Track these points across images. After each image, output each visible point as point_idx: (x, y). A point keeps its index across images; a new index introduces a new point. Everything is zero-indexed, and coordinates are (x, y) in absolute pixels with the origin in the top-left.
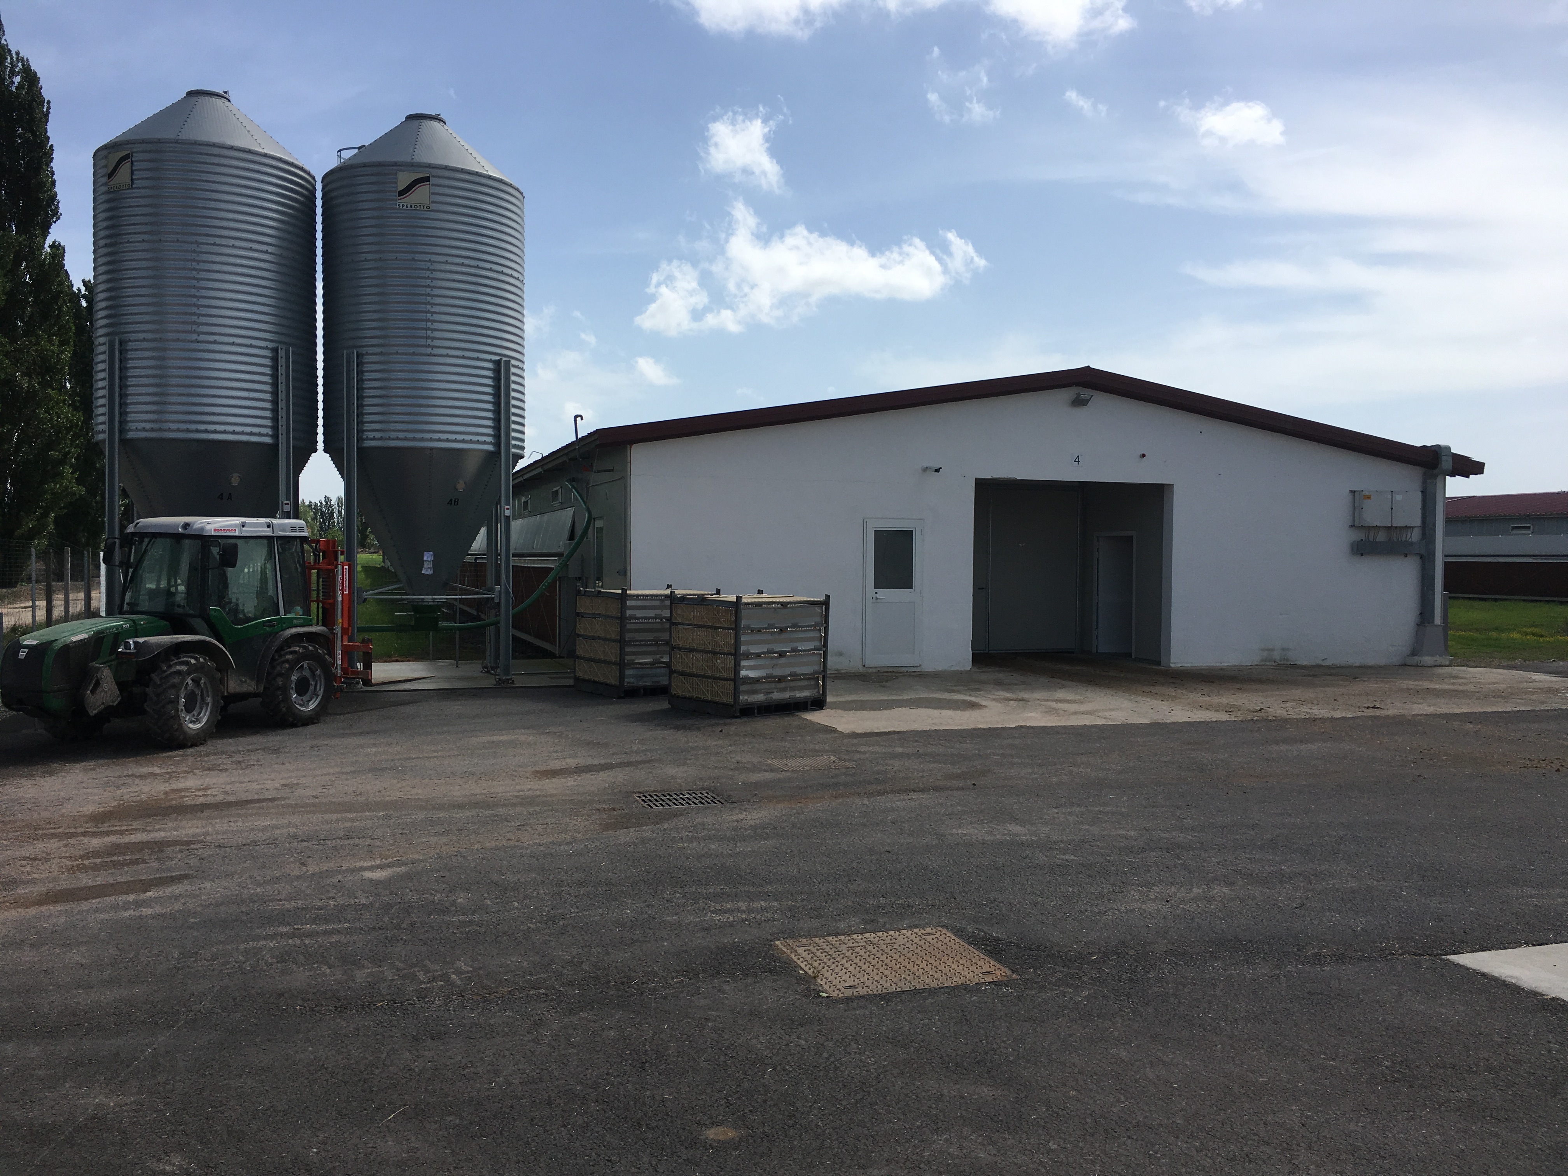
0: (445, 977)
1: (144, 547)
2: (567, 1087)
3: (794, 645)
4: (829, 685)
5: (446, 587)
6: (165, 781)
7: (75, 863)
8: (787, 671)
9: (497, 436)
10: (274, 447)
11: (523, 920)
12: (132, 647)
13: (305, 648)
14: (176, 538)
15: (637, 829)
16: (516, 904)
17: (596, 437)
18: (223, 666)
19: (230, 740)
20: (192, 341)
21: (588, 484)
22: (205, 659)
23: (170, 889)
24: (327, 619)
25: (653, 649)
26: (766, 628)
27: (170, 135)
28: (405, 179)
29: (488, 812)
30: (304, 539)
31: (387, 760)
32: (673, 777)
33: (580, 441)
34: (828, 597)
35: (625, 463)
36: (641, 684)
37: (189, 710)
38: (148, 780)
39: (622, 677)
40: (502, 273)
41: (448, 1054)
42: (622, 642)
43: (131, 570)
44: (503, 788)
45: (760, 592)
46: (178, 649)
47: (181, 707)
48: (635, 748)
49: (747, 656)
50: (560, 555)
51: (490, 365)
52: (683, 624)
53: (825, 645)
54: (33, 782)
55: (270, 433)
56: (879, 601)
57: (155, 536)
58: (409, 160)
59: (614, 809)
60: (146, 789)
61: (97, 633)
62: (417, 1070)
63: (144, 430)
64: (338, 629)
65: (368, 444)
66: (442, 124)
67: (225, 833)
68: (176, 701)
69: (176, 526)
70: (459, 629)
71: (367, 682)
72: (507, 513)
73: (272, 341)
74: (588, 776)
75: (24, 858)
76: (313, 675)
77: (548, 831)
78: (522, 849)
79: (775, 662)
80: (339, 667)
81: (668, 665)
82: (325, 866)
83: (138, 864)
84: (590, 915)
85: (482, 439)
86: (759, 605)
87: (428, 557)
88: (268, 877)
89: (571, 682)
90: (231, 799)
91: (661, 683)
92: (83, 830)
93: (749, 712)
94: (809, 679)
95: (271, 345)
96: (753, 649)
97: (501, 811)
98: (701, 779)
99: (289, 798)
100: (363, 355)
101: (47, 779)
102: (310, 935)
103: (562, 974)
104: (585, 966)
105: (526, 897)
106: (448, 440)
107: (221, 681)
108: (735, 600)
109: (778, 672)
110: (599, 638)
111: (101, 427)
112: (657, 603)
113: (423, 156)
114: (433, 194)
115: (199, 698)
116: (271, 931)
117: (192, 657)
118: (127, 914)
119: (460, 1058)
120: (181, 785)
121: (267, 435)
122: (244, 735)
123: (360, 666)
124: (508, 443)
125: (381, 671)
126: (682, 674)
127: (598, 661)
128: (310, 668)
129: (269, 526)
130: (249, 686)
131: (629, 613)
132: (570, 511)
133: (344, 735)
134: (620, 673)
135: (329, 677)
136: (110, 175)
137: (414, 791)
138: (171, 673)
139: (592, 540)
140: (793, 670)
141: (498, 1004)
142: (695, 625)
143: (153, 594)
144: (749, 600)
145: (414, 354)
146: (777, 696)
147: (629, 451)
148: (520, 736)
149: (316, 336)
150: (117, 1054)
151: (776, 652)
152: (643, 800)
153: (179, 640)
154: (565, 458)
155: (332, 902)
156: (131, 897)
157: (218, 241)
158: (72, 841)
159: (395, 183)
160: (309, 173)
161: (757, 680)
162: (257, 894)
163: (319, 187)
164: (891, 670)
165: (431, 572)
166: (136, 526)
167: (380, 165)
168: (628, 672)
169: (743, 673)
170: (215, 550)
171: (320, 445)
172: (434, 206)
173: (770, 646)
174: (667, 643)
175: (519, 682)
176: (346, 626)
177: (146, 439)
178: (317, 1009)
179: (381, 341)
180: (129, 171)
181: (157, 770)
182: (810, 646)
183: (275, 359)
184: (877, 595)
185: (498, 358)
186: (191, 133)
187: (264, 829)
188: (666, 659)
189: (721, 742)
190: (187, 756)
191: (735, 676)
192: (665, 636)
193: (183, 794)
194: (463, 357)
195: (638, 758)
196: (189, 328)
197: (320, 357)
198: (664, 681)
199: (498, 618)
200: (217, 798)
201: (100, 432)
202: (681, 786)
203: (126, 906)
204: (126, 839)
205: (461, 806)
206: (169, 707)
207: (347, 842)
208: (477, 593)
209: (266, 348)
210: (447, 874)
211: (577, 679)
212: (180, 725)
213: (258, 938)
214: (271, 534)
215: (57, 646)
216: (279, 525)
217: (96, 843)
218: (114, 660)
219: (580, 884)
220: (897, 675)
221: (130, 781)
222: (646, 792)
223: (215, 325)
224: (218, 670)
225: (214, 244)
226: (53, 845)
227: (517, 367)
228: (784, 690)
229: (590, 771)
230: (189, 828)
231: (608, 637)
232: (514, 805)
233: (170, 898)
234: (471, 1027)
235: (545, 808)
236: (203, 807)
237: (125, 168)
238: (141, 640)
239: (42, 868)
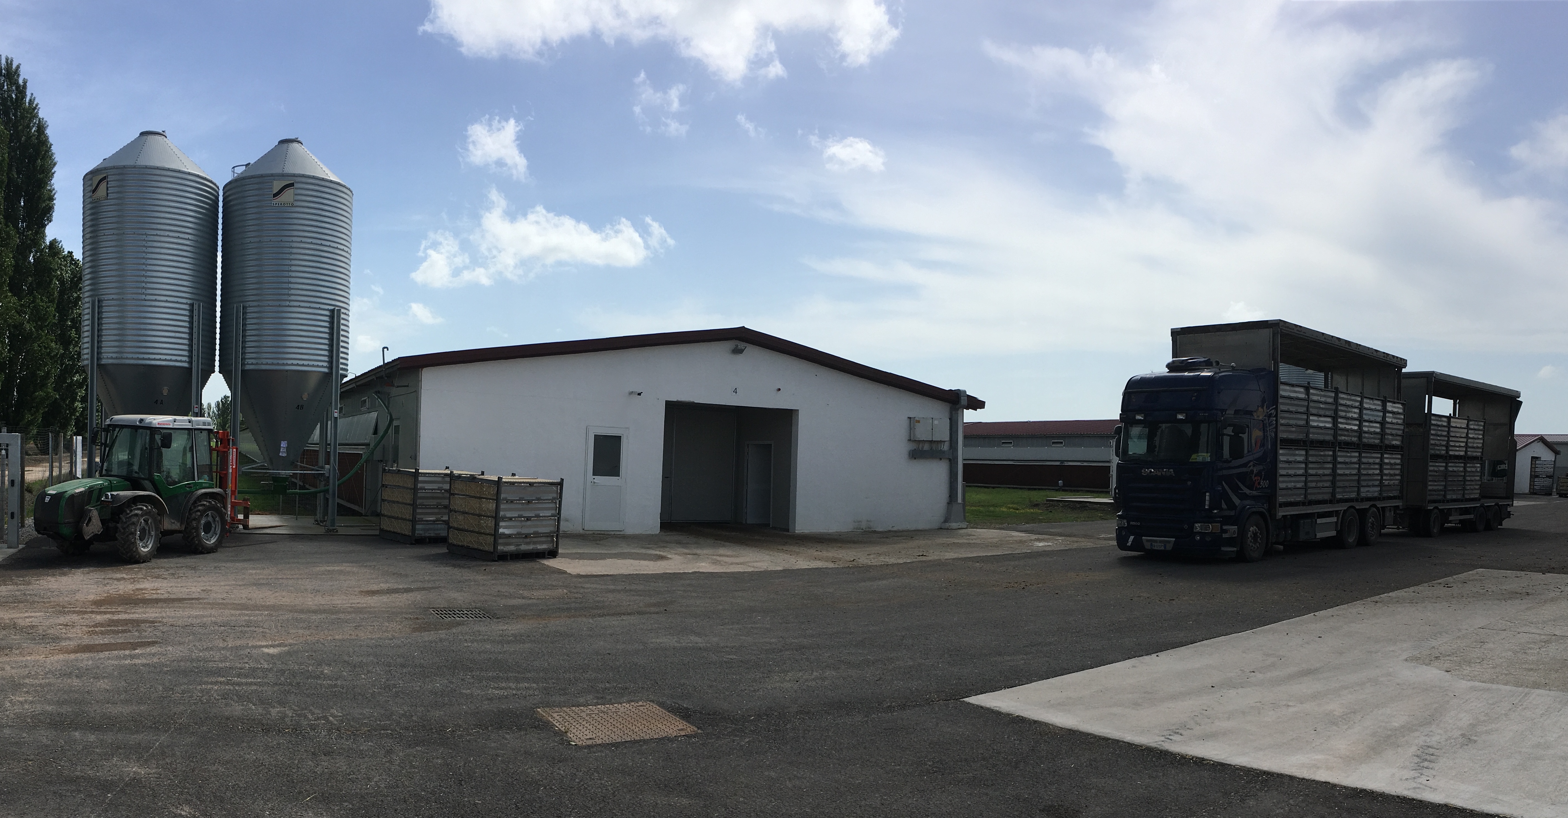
0: (325, 718)
1: (115, 435)
2: (415, 793)
3: (537, 512)
4: (560, 541)
5: (293, 465)
6: (131, 583)
7: (90, 629)
8: (532, 531)
9: (331, 362)
10: (189, 370)
11: (370, 686)
12: (110, 497)
13: (209, 502)
14: (135, 428)
15: (436, 632)
16: (363, 676)
17: (398, 362)
18: (161, 512)
19: (165, 560)
20: (142, 300)
21: (389, 395)
22: (151, 507)
23: (149, 649)
24: (222, 484)
25: (436, 511)
26: (517, 500)
27: (130, 163)
28: (277, 186)
29: (334, 617)
30: (210, 431)
31: (264, 579)
32: (455, 599)
33: (386, 365)
34: (562, 480)
35: (418, 381)
36: (427, 535)
37: (141, 539)
38: (122, 582)
39: (414, 529)
40: (337, 248)
41: (337, 765)
42: (414, 505)
43: (107, 449)
44: (339, 601)
45: (513, 475)
46: (136, 500)
47: (137, 537)
48: (427, 578)
49: (504, 519)
50: (368, 445)
51: (327, 313)
52: (458, 494)
53: (559, 513)
54: (55, 579)
55: (187, 360)
56: (596, 484)
57: (122, 427)
58: (281, 172)
59: (417, 619)
60: (121, 587)
61: (90, 488)
62: (318, 772)
63: (112, 358)
64: (229, 491)
65: (248, 367)
66: (300, 145)
67: (173, 618)
68: (134, 534)
69: (135, 421)
70: (300, 494)
71: (246, 527)
72: (336, 415)
73: (190, 299)
74: (397, 595)
75: (60, 625)
76: (214, 521)
77: (375, 630)
78: (360, 641)
79: (524, 523)
80: (229, 516)
81: (447, 523)
82: (239, 643)
83: (127, 632)
84: (413, 686)
85: (320, 364)
86: (513, 483)
87: (284, 444)
88: (205, 647)
89: (377, 533)
90: (172, 596)
91: (441, 535)
92: (90, 610)
93: (504, 557)
94: (547, 536)
95: (189, 301)
96: (509, 515)
97: (342, 616)
98: (474, 602)
99: (207, 599)
100: (246, 307)
101: (62, 577)
102: (239, 684)
103: (400, 722)
104: (414, 718)
105: (368, 672)
106: (298, 365)
107: (160, 521)
108: (497, 479)
109: (525, 531)
110: (398, 502)
111: (86, 356)
112: (440, 479)
113: (290, 169)
114: (296, 195)
115: (147, 531)
116: (214, 679)
117: (143, 505)
118: (127, 662)
119: (345, 768)
120: (142, 586)
121: (185, 362)
122: (172, 557)
123: (241, 517)
124: (338, 367)
125: (255, 520)
126: (457, 529)
127: (397, 518)
128: (212, 516)
129: (190, 422)
130: (176, 526)
131: (420, 485)
132: (374, 415)
133: (232, 561)
134: (412, 527)
135: (223, 522)
136: (94, 191)
137: (284, 600)
138: (132, 515)
139: (391, 435)
140: (536, 530)
141: (363, 738)
142: (467, 495)
143: (120, 463)
144: (507, 480)
145: (280, 306)
146: (524, 547)
147: (420, 374)
148: (346, 567)
149: (216, 295)
150: (139, 744)
151: (524, 517)
152: (437, 613)
153: (136, 494)
154: (374, 377)
155: (247, 665)
156: (127, 652)
157: (159, 232)
158: (86, 616)
159: (272, 188)
160: (215, 184)
161: (509, 536)
162: (201, 656)
163: (221, 193)
164: (603, 533)
165: (286, 455)
166: (111, 420)
167: (262, 176)
168: (418, 527)
169: (501, 530)
170: (158, 438)
171: (217, 369)
172: (296, 203)
173: (520, 513)
174: (446, 507)
175: (342, 531)
176: (233, 489)
177: (112, 364)
178: (251, 729)
179: (259, 298)
180: (105, 189)
181: (124, 576)
182: (548, 513)
183: (191, 311)
184: (595, 480)
185: (332, 308)
186: (142, 161)
187: (196, 617)
188: (445, 518)
189: (485, 577)
190: (141, 568)
191: (495, 532)
192: (446, 502)
193: (143, 591)
194: (310, 308)
195: (430, 585)
196: (140, 291)
197: (218, 309)
198: (443, 533)
199: (327, 488)
200: (164, 596)
201: (85, 360)
202: (461, 605)
203: (125, 657)
204: (116, 617)
205: (315, 612)
206: (131, 536)
207: (248, 629)
208: (312, 470)
209: (186, 304)
210: (314, 654)
211: (382, 530)
212: (137, 548)
213: (207, 683)
214: (191, 427)
215: (67, 495)
216: (196, 421)
217: (99, 618)
218: (98, 505)
219: (403, 666)
220: (607, 536)
221: (111, 581)
222: (438, 608)
223: (156, 289)
224: (159, 514)
225: (157, 235)
226: (75, 617)
227: (345, 314)
228: (528, 543)
229: (397, 593)
230: (151, 613)
231: (405, 501)
232: (349, 613)
233: (150, 654)
234: (348, 750)
235: (371, 616)
236: (157, 601)
237: (103, 185)
238: (115, 493)
239: (72, 630)
